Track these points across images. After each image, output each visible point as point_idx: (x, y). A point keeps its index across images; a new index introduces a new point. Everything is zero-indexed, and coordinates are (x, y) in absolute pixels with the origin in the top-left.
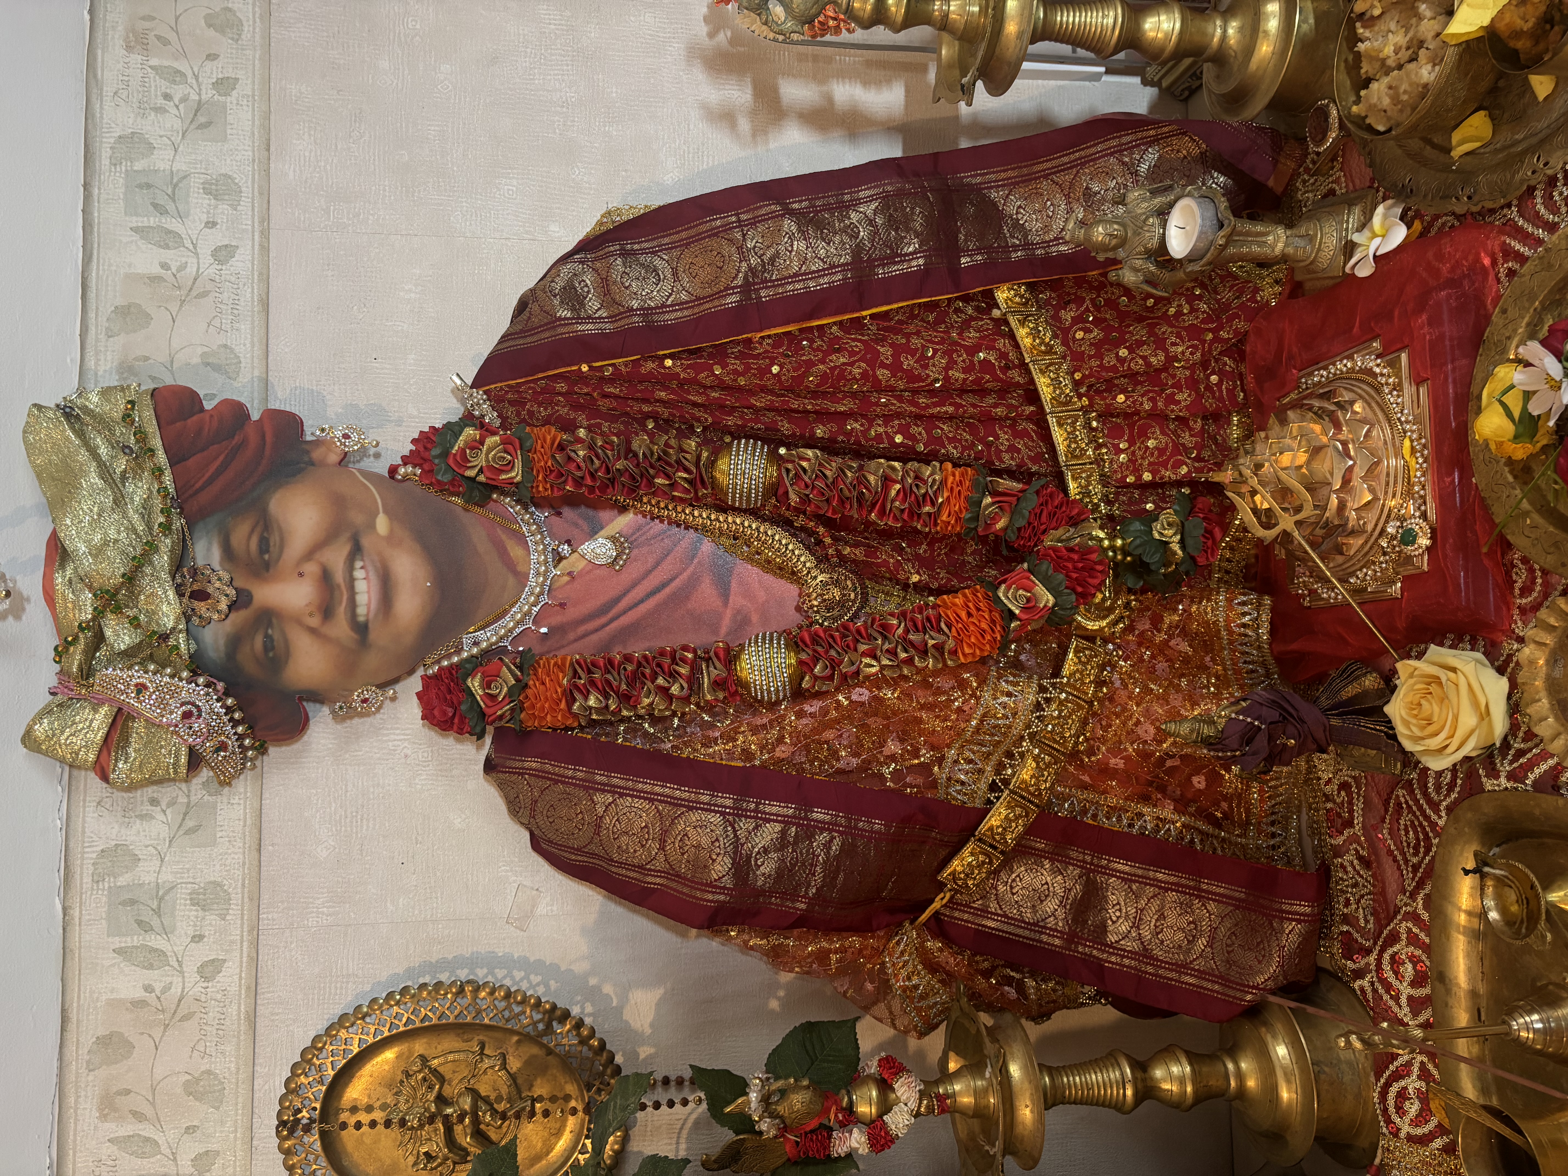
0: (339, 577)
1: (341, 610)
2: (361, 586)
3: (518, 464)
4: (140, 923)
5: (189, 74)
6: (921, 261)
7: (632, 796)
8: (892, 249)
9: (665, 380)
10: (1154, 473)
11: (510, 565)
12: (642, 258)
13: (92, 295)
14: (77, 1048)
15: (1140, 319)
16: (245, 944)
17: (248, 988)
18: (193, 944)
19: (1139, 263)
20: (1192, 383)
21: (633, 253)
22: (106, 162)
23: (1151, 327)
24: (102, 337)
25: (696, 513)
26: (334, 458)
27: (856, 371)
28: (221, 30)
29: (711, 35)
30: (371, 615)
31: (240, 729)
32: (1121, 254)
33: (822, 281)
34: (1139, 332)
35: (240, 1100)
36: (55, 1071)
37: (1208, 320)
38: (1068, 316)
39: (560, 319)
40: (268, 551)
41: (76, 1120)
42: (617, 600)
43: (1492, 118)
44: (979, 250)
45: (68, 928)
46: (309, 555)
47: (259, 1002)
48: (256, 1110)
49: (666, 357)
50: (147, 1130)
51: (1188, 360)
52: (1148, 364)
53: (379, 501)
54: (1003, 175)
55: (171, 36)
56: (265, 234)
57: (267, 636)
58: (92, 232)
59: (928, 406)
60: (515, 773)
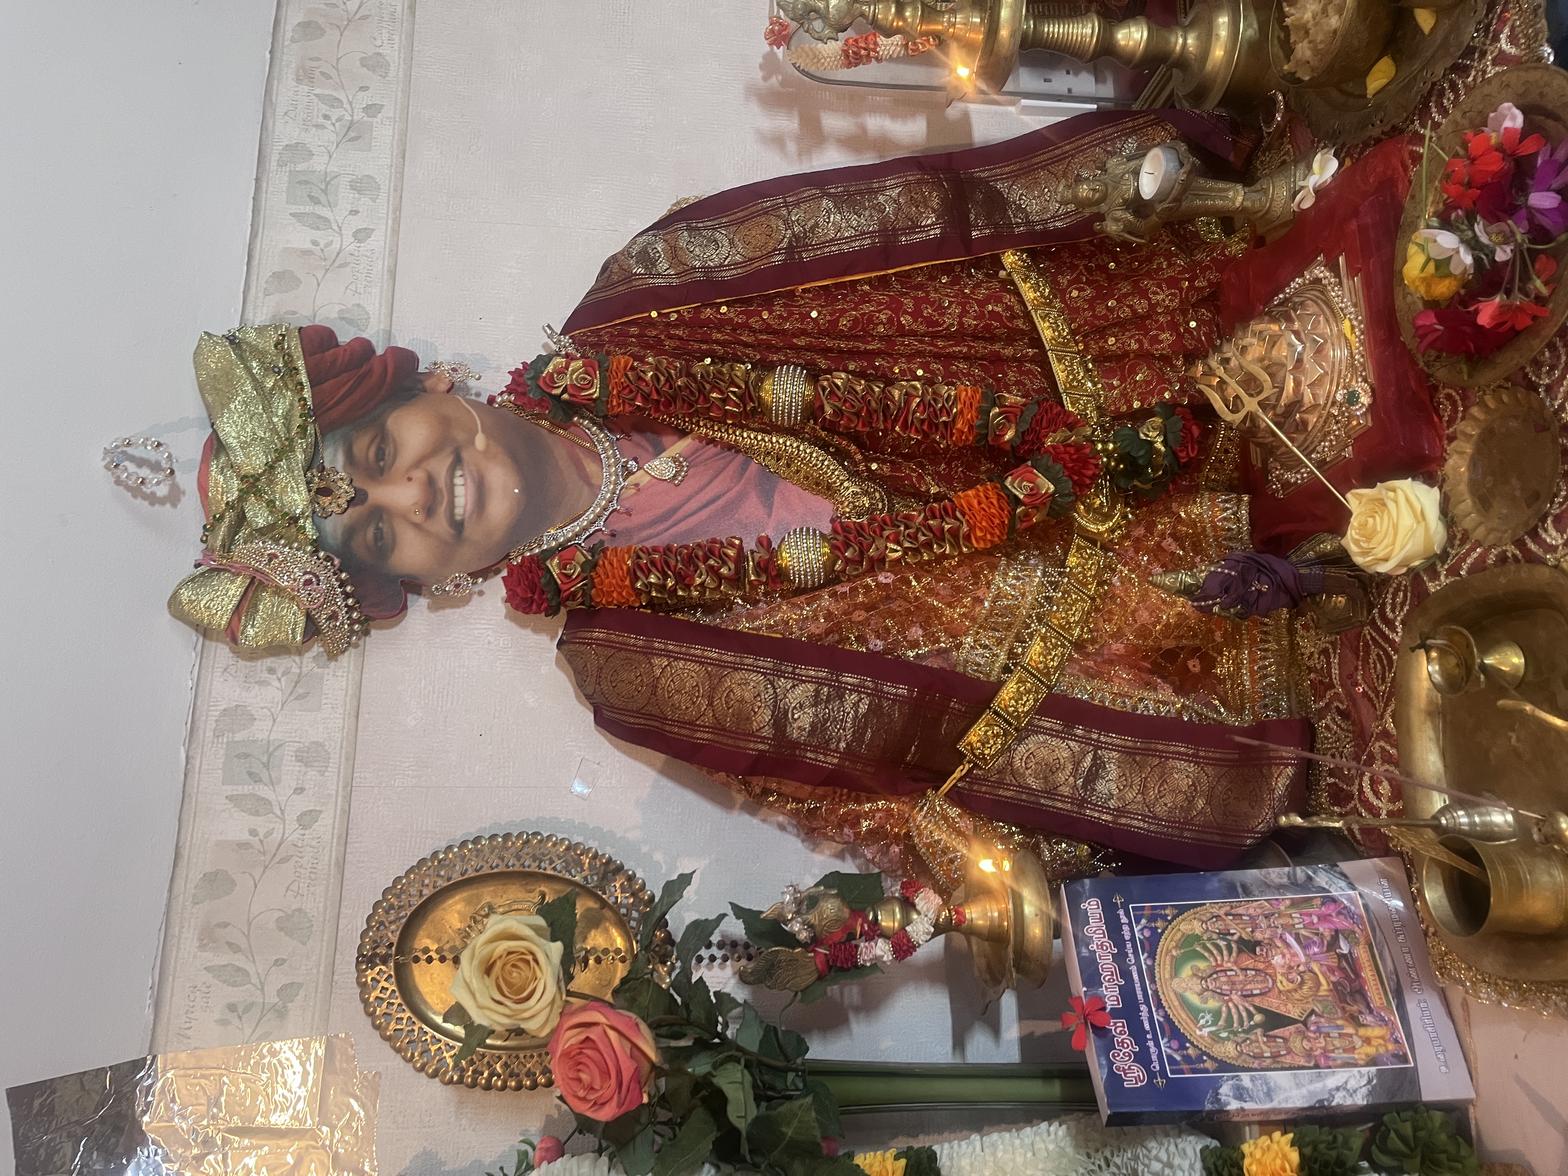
0: (442, 483)
1: (442, 509)
2: (459, 491)
3: (597, 382)
4: (250, 774)
5: (345, 100)
6: (938, 231)
7: (685, 660)
8: (913, 222)
9: (721, 324)
10: (1142, 401)
11: (586, 479)
12: (704, 233)
13: (255, 263)
14: (186, 882)
15: (1126, 278)
16: (340, 799)
17: (339, 837)
18: (295, 796)
19: (1119, 214)
20: (1173, 326)
21: (698, 229)
22: (274, 164)
23: (1136, 284)
24: (261, 295)
25: (745, 435)
26: (443, 387)
27: (883, 317)
28: (372, 69)
29: (765, 79)
30: (467, 514)
31: (350, 601)
32: (1104, 207)
33: (853, 244)
34: (1126, 288)
35: (325, 938)
36: (165, 902)
37: (1184, 271)
38: (1064, 280)
39: (635, 274)
40: (383, 459)
41: (179, 949)
42: (674, 510)
43: (1395, 60)
44: (987, 226)
45: (189, 775)
46: (417, 464)
47: (348, 850)
48: (339, 947)
49: (721, 304)
50: (239, 961)
51: (1168, 307)
52: (1134, 311)
53: (479, 422)
54: (1007, 169)
55: (333, 73)
56: (397, 221)
57: (378, 529)
58: (259, 215)
59: (944, 347)
60: (584, 643)
